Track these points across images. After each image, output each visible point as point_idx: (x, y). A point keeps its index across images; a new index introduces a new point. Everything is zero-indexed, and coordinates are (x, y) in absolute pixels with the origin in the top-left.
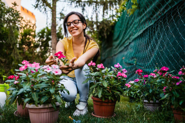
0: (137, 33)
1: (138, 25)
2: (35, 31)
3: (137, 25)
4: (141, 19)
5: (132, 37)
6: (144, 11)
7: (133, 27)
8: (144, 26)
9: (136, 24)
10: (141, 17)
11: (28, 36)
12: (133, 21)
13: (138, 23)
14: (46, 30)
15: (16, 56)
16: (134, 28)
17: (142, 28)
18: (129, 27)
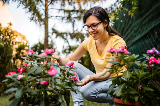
0: (139, 35)
1: (140, 27)
2: (29, 46)
3: (138, 27)
4: (144, 19)
5: (130, 41)
6: (147, 10)
7: (131, 31)
8: (149, 26)
9: (136, 27)
10: (144, 17)
11: (22, 51)
12: (131, 25)
13: (140, 25)
14: (39, 45)
15: (10, 69)
16: (133, 32)
17: (146, 29)
18: (126, 32)
